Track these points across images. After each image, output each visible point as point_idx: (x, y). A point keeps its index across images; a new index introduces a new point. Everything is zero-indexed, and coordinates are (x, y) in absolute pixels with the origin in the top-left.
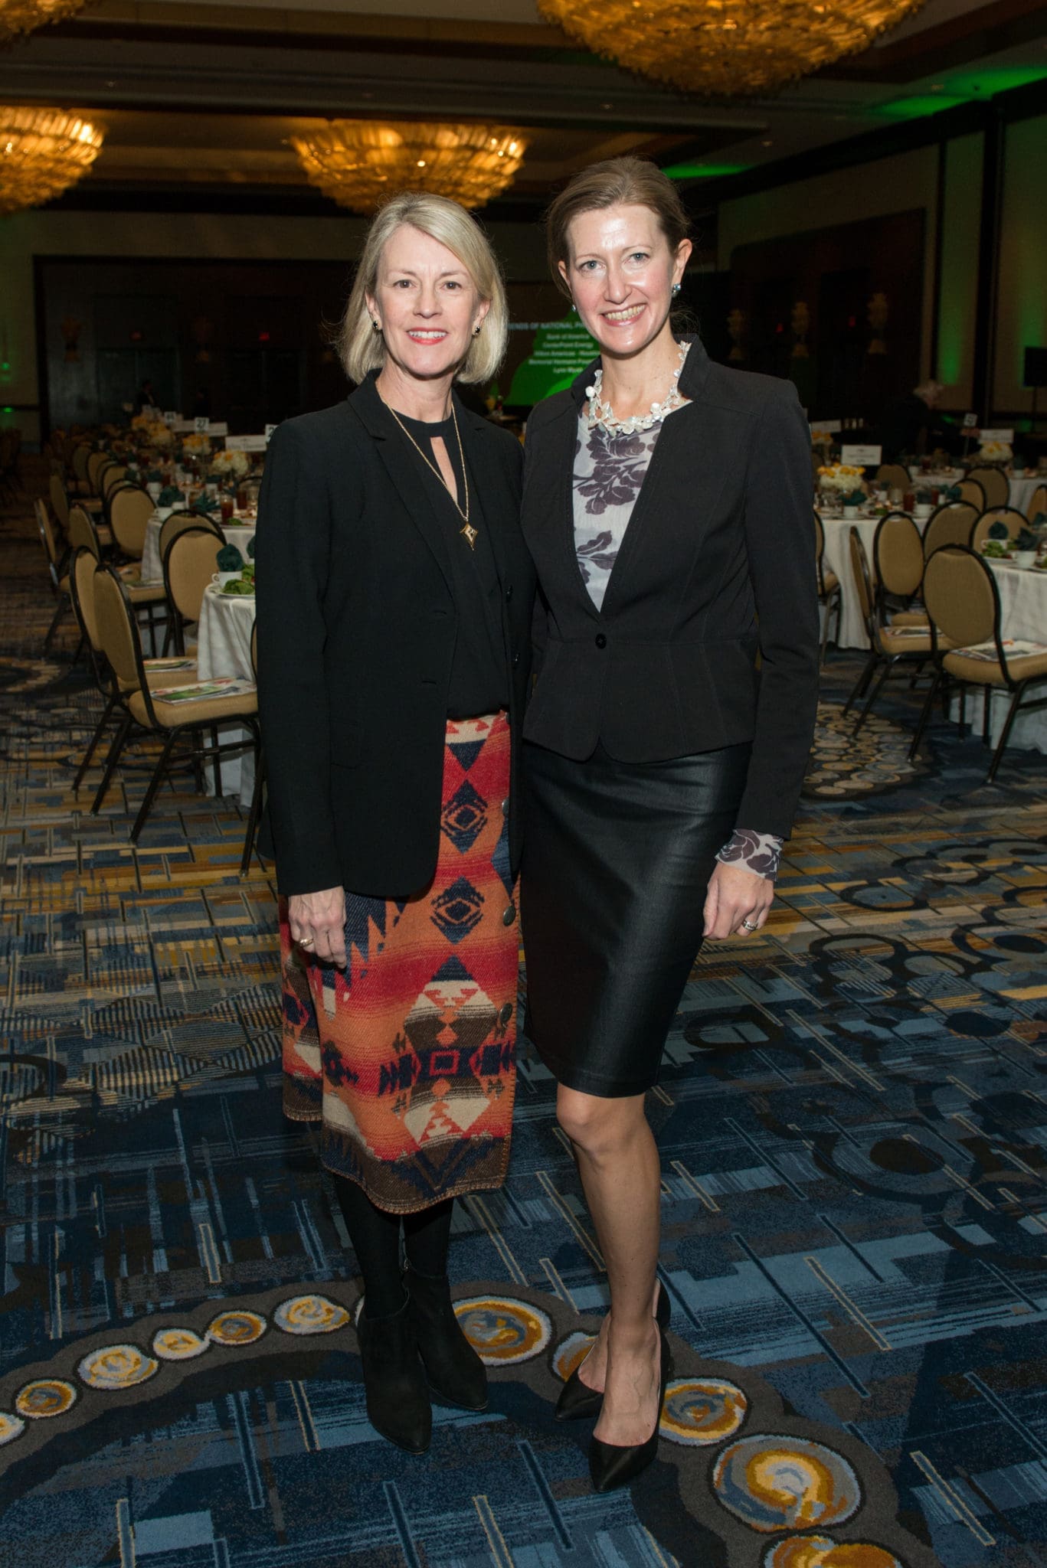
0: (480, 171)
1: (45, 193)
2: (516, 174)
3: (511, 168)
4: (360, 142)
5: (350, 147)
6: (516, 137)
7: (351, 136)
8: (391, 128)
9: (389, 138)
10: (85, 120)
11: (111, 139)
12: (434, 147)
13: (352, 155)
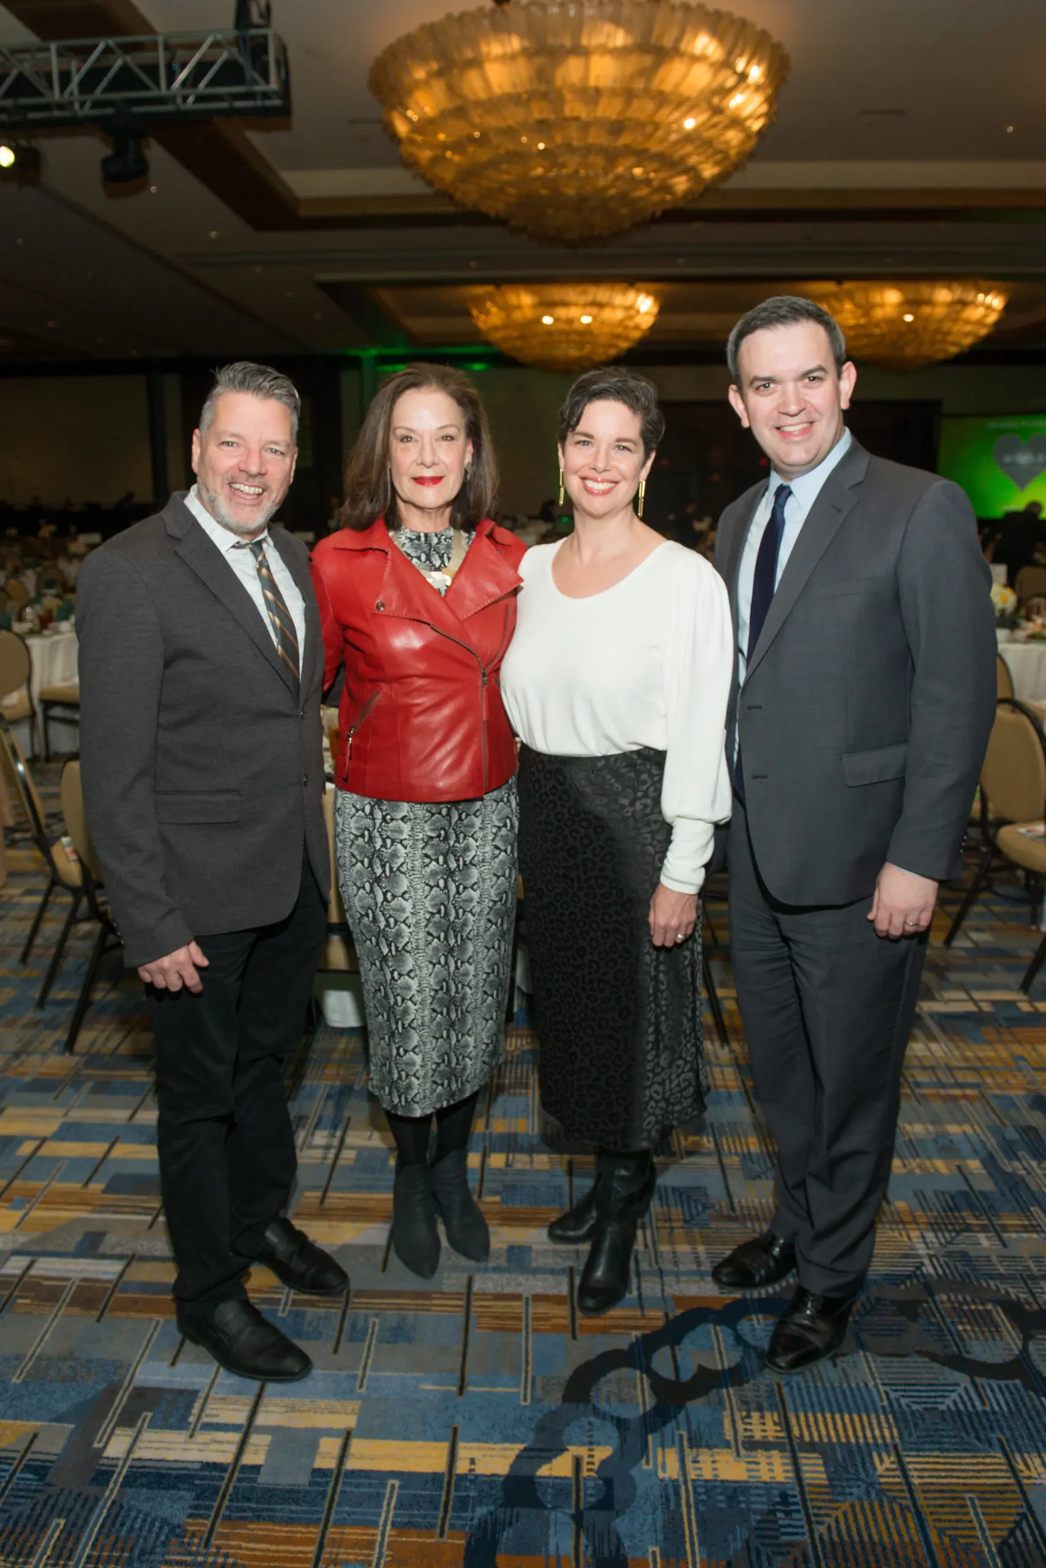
0: (968, 322)
1: (613, 352)
2: (997, 324)
3: (993, 318)
4: (867, 301)
5: (858, 306)
6: (1000, 292)
7: (860, 297)
8: (894, 287)
9: (891, 297)
10: (649, 293)
11: (665, 308)
12: (930, 303)
13: (859, 312)
